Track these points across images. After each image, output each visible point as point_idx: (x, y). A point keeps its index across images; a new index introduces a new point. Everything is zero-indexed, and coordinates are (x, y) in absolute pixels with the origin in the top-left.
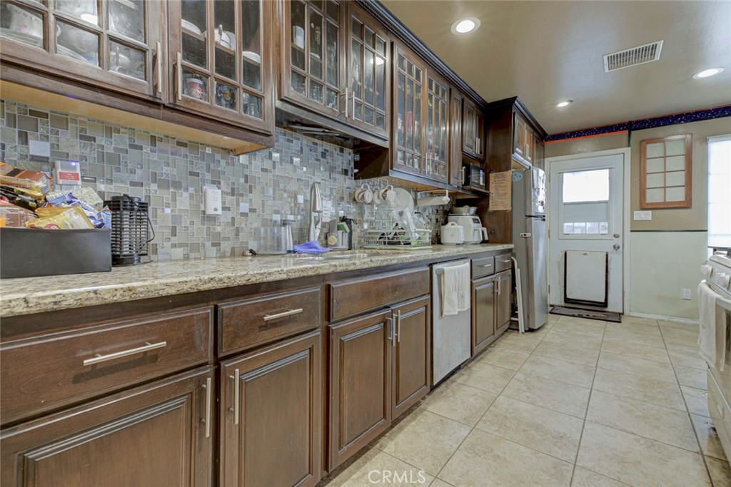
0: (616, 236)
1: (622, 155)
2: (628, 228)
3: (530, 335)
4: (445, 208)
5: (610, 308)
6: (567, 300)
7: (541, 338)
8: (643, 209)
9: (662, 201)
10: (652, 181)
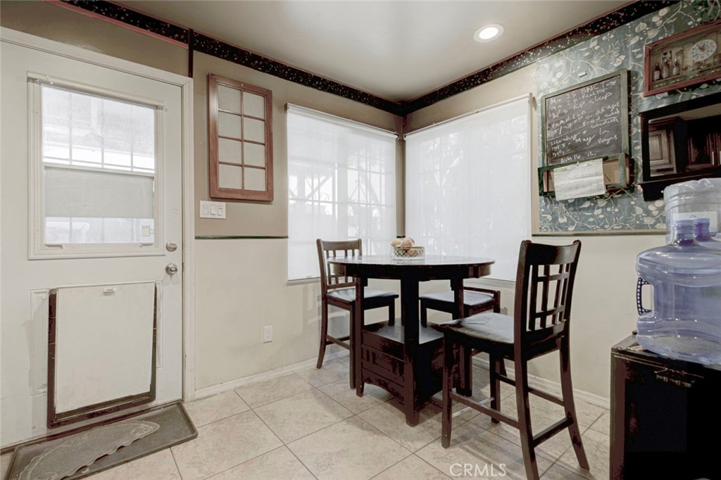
0: (171, 248)
1: (179, 87)
2: (191, 232)
5: (160, 399)
8: (213, 198)
9: (239, 187)
10: (227, 151)
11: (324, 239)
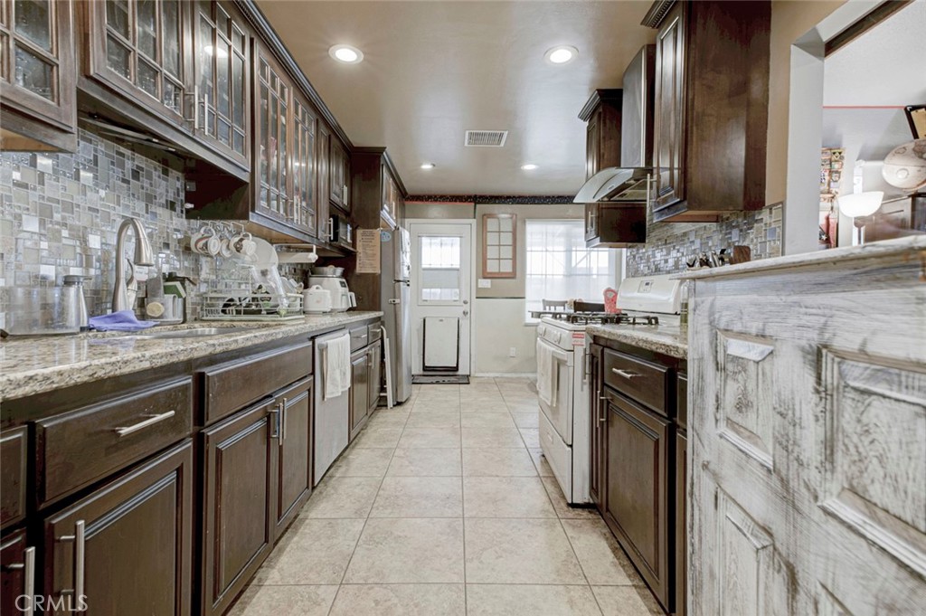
0: (465, 302)
1: (469, 225)
2: (474, 296)
3: (399, 409)
4: (304, 268)
5: (460, 372)
6: (425, 368)
7: (409, 410)
8: (485, 278)
9: (497, 271)
10: (492, 252)
11: (547, 299)
